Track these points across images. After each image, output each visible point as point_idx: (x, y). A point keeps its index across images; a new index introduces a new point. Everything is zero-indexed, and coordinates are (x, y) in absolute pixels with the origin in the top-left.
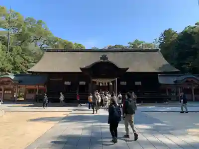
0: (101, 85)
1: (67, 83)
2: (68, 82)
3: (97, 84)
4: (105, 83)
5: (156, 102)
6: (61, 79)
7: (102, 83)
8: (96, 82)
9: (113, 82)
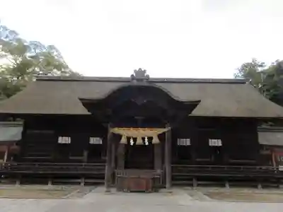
0: (132, 143)
1: (64, 140)
2: (67, 138)
3: (124, 140)
4: (143, 139)
5: (260, 186)
6: (51, 132)
7: (135, 140)
8: (120, 137)
9: (161, 137)
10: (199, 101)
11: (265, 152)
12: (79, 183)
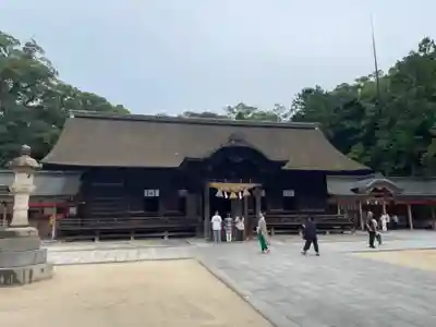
0: (226, 196)
4: (237, 193)
9: (251, 190)
10: (287, 161)
11: (331, 201)
12: (163, 237)
